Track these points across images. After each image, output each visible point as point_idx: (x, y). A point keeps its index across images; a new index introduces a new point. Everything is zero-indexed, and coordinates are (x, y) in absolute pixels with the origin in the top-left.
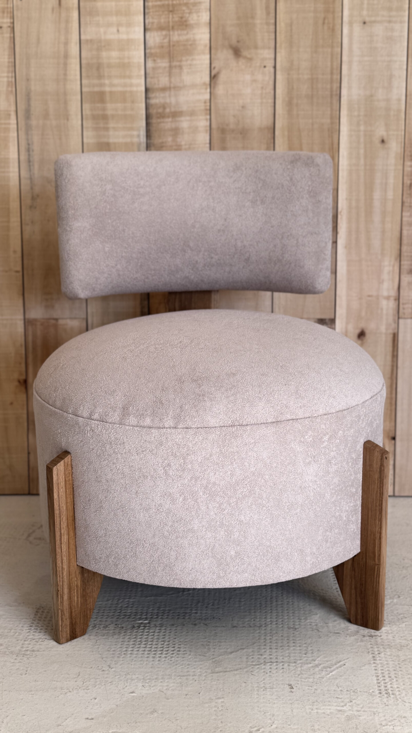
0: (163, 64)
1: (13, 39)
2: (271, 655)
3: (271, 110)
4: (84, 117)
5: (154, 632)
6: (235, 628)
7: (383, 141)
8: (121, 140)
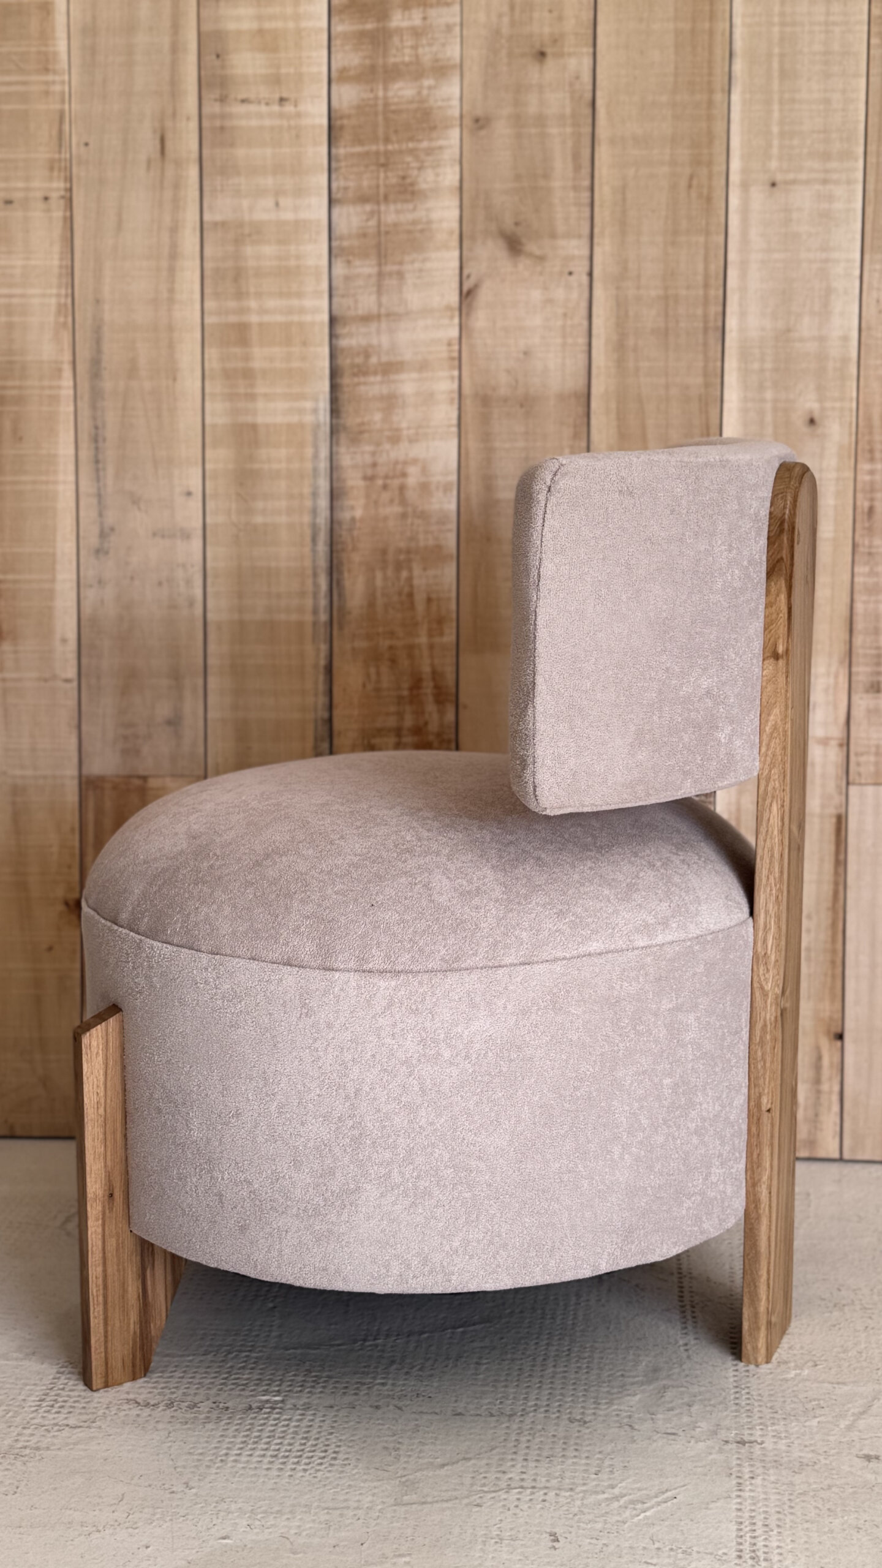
0: (366, 268)
1: (69, 222)
2: (524, 1473)
3: (582, 358)
4: (207, 373)
5: (290, 1420)
6: (457, 1417)
7: (812, 421)
8: (279, 419)
